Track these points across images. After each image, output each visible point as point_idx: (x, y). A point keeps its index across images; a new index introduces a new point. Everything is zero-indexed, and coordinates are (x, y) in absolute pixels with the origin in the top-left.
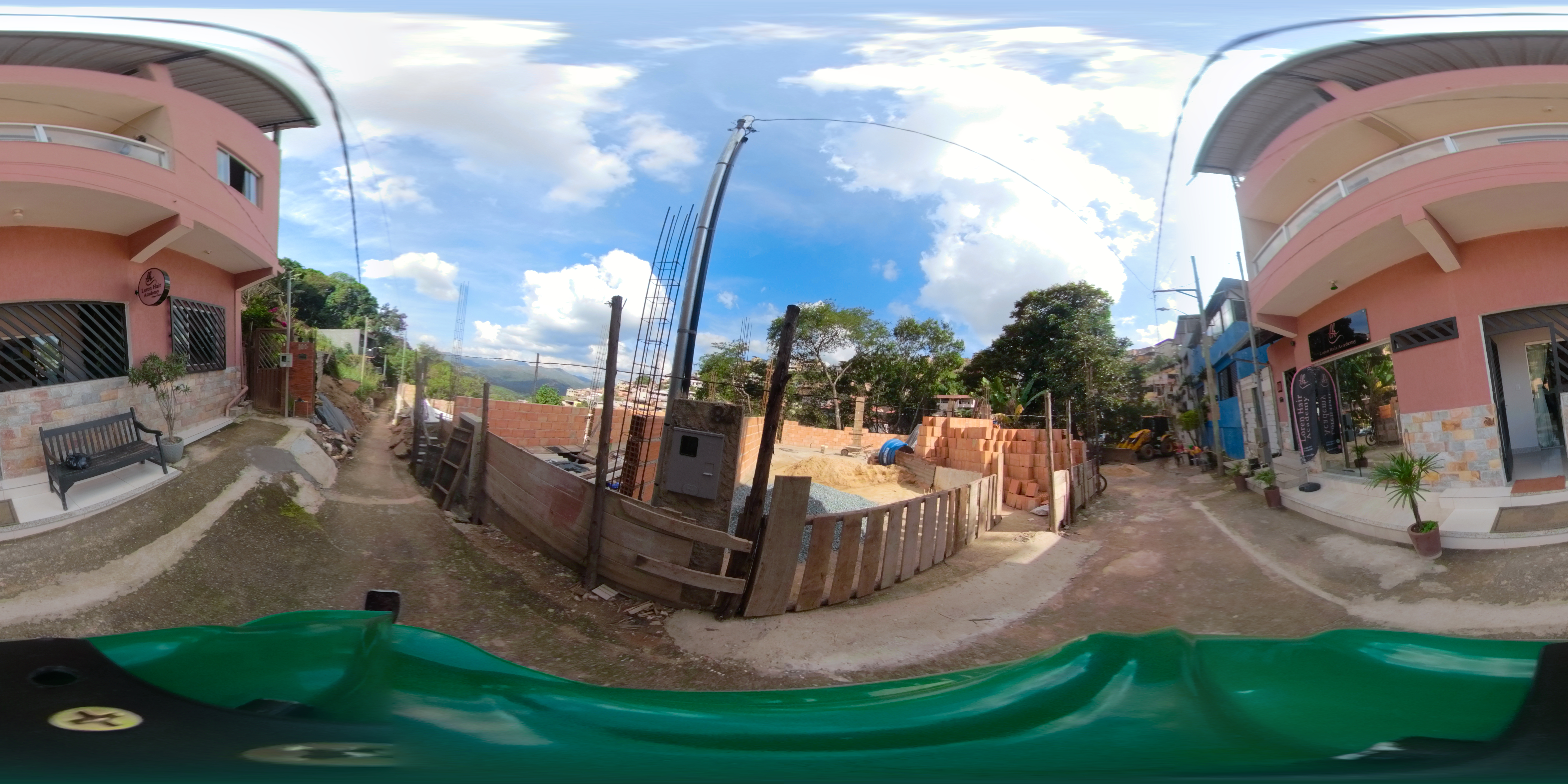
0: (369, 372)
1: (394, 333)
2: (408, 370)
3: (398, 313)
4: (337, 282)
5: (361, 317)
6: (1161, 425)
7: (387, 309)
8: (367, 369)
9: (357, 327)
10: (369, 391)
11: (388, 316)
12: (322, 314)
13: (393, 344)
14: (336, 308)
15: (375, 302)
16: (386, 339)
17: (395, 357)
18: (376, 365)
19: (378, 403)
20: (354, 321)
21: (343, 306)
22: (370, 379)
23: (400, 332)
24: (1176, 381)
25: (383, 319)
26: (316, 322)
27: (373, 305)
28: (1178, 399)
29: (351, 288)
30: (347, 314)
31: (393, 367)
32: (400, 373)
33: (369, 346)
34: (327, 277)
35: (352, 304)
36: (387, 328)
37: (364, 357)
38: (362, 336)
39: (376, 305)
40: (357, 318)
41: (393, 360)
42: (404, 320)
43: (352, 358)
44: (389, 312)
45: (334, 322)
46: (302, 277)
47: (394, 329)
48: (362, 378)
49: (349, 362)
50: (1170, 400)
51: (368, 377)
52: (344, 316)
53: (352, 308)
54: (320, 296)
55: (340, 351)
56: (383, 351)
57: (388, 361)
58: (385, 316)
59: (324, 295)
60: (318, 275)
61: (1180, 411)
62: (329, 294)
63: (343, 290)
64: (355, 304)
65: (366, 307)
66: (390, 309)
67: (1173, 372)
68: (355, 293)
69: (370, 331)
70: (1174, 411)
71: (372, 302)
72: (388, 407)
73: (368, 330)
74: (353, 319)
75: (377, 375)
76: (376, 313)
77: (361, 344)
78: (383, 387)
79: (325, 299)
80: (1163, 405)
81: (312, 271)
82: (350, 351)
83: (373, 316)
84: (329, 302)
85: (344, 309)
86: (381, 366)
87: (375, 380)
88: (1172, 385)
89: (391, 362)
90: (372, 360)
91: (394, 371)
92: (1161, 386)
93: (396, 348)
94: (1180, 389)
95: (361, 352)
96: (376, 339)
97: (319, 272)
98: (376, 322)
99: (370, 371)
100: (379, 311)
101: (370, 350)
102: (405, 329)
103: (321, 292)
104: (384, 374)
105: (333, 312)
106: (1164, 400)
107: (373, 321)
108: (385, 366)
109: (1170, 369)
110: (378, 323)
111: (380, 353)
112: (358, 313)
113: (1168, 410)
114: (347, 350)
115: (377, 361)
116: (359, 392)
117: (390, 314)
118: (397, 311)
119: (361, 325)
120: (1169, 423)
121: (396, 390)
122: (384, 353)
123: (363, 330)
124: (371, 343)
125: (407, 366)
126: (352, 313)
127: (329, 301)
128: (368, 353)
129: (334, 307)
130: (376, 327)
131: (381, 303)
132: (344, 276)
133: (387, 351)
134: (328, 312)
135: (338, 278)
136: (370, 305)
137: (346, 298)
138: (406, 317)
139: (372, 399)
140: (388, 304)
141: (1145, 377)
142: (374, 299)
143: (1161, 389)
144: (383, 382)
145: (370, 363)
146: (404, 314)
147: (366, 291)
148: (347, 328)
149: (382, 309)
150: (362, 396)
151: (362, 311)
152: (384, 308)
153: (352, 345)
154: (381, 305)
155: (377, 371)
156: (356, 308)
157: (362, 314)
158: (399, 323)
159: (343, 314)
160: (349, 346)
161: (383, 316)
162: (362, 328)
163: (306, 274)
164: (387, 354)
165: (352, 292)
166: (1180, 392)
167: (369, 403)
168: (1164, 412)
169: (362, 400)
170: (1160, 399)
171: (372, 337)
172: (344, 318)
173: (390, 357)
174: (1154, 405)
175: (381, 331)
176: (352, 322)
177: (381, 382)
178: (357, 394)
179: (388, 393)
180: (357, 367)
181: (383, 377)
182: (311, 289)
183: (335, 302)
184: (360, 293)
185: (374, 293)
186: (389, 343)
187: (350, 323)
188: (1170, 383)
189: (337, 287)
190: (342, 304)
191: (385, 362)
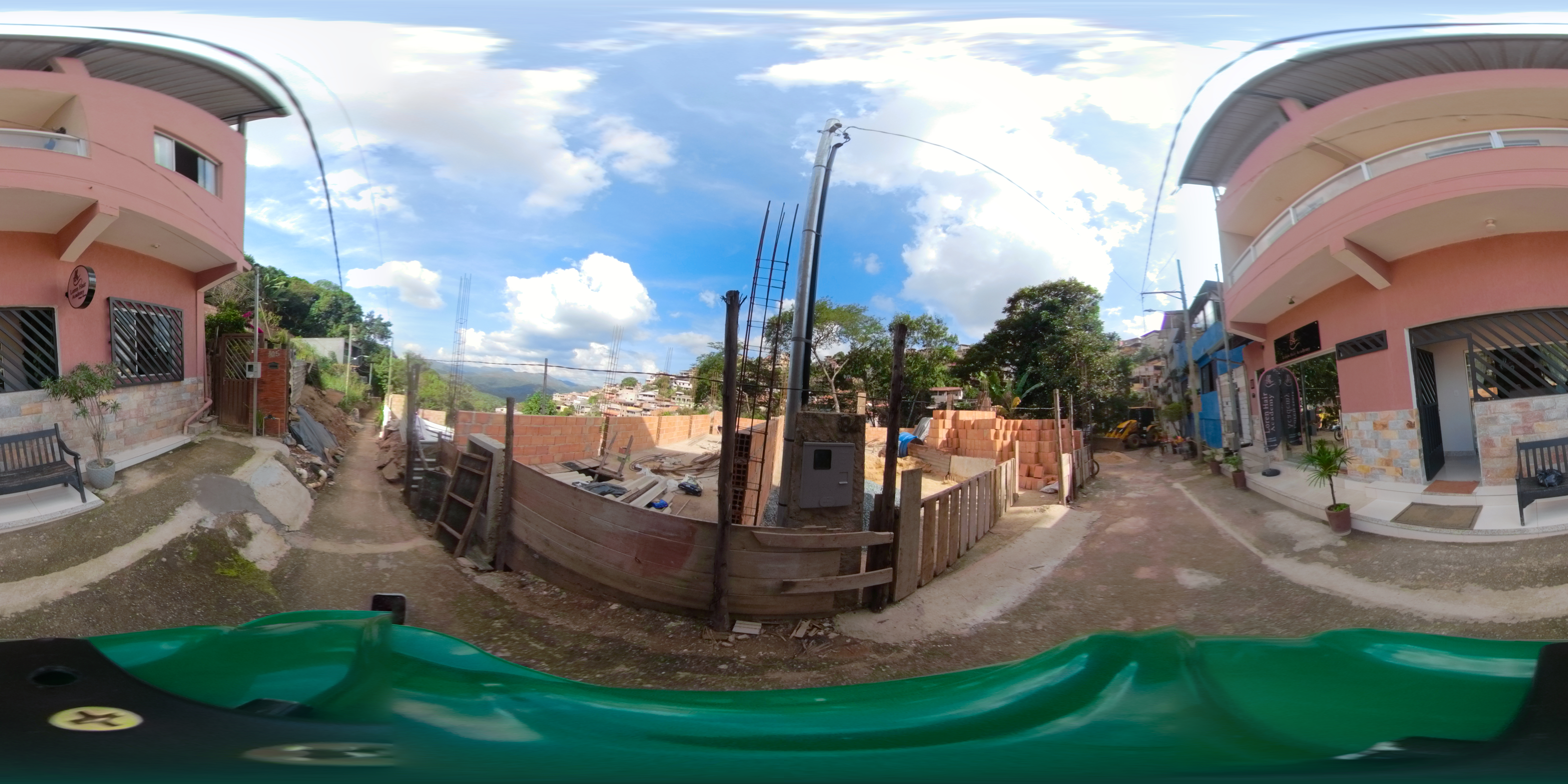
0: (354, 382)
1: (379, 342)
2: (395, 378)
3: (383, 321)
4: (321, 290)
5: (346, 326)
6: (1147, 416)
7: (372, 317)
8: (352, 379)
9: (341, 336)
10: (354, 401)
11: (373, 324)
12: (307, 322)
13: (378, 352)
14: (321, 317)
15: (360, 309)
16: (371, 347)
17: (381, 366)
18: (361, 374)
19: (364, 413)
20: (338, 330)
21: (328, 314)
22: (355, 389)
23: (385, 341)
24: (1161, 373)
25: (368, 328)
26: (300, 331)
27: (357, 313)
28: (1163, 391)
29: (335, 296)
30: (331, 323)
31: (379, 376)
32: (387, 382)
33: (354, 355)
34: (311, 285)
35: (336, 312)
36: (372, 337)
37: (349, 367)
38: (346, 345)
39: (361, 313)
40: (342, 327)
41: (379, 369)
42: (389, 328)
43: (336, 368)
44: (374, 320)
45: (317, 330)
46: (286, 285)
47: (379, 338)
48: (347, 387)
49: (334, 371)
50: (1156, 392)
51: (353, 387)
52: (329, 324)
53: (337, 317)
54: (305, 304)
55: (324, 360)
56: (369, 359)
57: (374, 370)
58: (370, 324)
59: (308, 304)
60: (302, 283)
61: (1165, 403)
62: (314, 302)
63: (327, 298)
64: (339, 312)
65: (351, 315)
66: (375, 317)
67: (1159, 364)
68: (340, 302)
69: (354, 340)
70: (1160, 402)
71: (356, 310)
72: (375, 418)
73: (352, 338)
74: (337, 327)
75: (363, 384)
76: (361, 321)
77: (346, 352)
78: (369, 397)
79: (309, 307)
80: (1149, 396)
81: (296, 279)
82: (335, 361)
83: (357, 325)
84: (314, 311)
85: (329, 318)
86: (367, 375)
87: (361, 389)
88: (1159, 377)
89: (376, 370)
90: (357, 370)
91: (380, 380)
92: (1147, 378)
93: (381, 356)
94: (1166, 381)
95: (345, 361)
96: (361, 348)
97: (304, 280)
98: (361, 330)
99: (356, 381)
100: (364, 319)
101: (355, 359)
102: (390, 337)
103: (306, 301)
104: (370, 384)
105: (317, 321)
106: (1150, 392)
107: (358, 329)
108: (371, 375)
109: (1156, 361)
110: (363, 332)
111: (365, 362)
112: (342, 321)
113: (1154, 401)
114: (331, 359)
115: (363, 370)
116: (344, 402)
117: (375, 323)
118: (382, 319)
119: (345, 333)
120: (1155, 414)
121: (383, 399)
122: (370, 362)
123: (348, 338)
124: (355, 351)
125: (393, 375)
126: (337, 321)
127: (314, 309)
128: (353, 362)
129: (319, 316)
130: (361, 336)
131: (366, 311)
132: (328, 284)
133: (372, 361)
134: (313, 321)
135: (322, 286)
136: (354, 313)
137: (331, 306)
138: (390, 325)
139: (357, 410)
140: (372, 312)
141: (1131, 369)
142: (359, 307)
143: (1147, 381)
144: (369, 391)
145: (355, 372)
146: (389, 322)
147: (350, 299)
148: (331, 337)
149: (367, 317)
150: (347, 406)
151: (347, 320)
152: (368, 316)
153: (336, 354)
154: (365, 314)
155: (362, 381)
156: (340, 316)
157: (346, 323)
158: (384, 330)
159: (327, 322)
160: (333, 355)
161: (367, 324)
162: (346, 337)
163: (290, 282)
164: (373, 363)
165: (336, 300)
166: (1166, 384)
167: (354, 414)
168: (1150, 404)
169: (347, 412)
170: (1146, 390)
171: (357, 346)
172: (328, 327)
173: (376, 366)
174: (1140, 396)
175: (366, 339)
176: (336, 330)
177: (366, 392)
178: (342, 405)
179: (373, 402)
180: (342, 376)
181: (369, 386)
182: (295, 298)
183: (320, 310)
184: (344, 301)
185: (358, 301)
186: (374, 351)
187: (334, 332)
188: (1156, 375)
189: (321, 295)
190: (327, 312)
191: (371, 371)
